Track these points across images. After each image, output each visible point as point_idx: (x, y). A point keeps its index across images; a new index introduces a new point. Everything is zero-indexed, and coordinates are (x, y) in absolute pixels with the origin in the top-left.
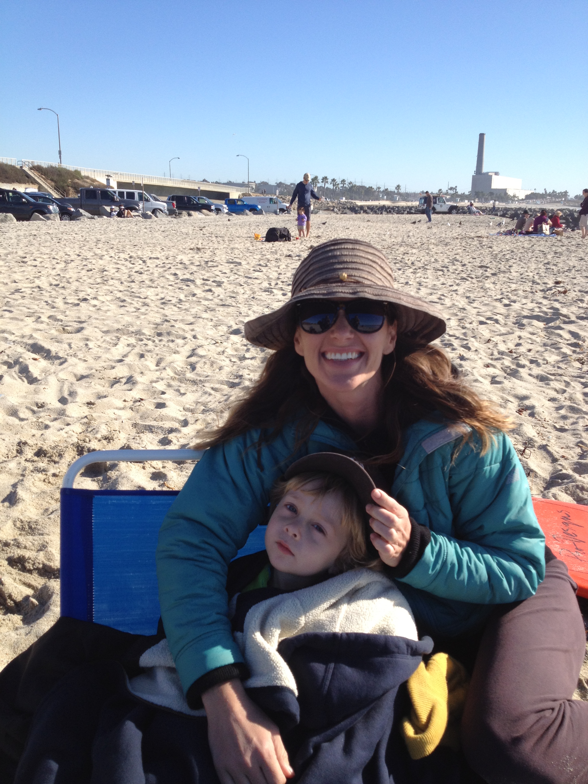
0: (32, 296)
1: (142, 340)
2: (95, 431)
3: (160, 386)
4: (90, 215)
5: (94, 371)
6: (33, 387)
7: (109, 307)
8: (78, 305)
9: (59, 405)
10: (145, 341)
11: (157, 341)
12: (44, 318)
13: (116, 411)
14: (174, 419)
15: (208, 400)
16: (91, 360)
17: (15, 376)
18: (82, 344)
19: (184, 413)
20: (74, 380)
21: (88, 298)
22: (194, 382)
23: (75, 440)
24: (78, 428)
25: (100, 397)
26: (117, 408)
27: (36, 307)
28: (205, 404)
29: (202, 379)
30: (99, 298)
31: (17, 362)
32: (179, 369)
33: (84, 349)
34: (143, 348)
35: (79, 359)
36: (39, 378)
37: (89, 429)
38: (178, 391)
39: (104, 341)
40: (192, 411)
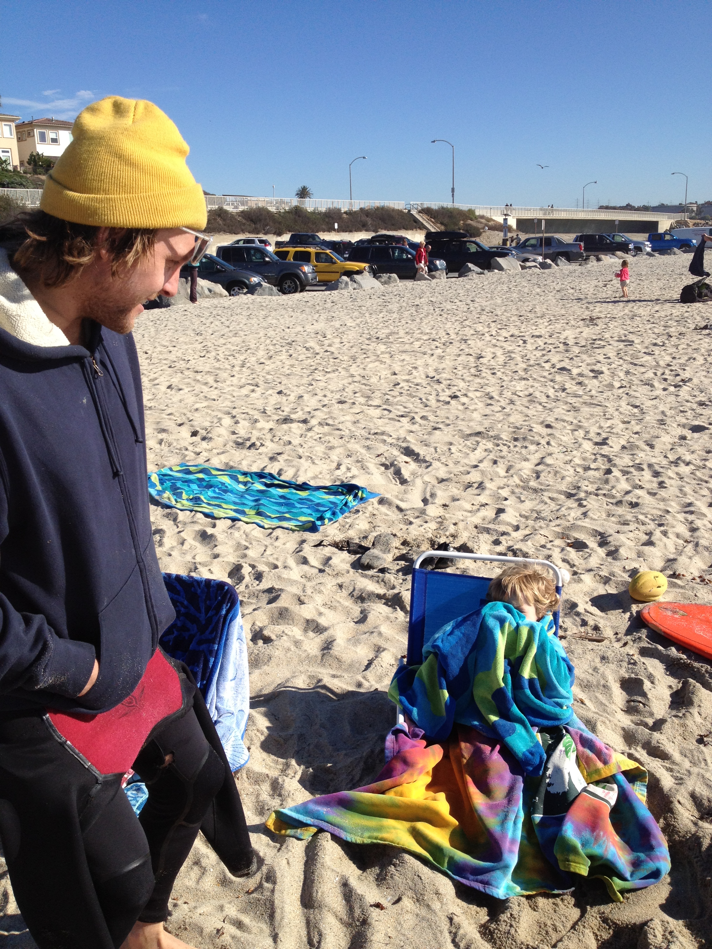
0: (408, 392)
1: (498, 445)
2: (445, 529)
3: (504, 493)
4: (479, 270)
5: (452, 475)
6: (403, 487)
7: (476, 406)
8: (448, 403)
9: (421, 505)
10: (501, 447)
11: (512, 447)
12: (418, 419)
13: (465, 514)
14: (509, 524)
15: (542, 509)
16: (451, 465)
17: (391, 477)
18: (446, 448)
19: (519, 518)
20: (435, 482)
21: (458, 394)
22: (535, 491)
23: (430, 535)
24: (433, 525)
25: (455, 499)
26: (466, 511)
27: (411, 406)
28: (538, 513)
29: (543, 487)
30: (470, 394)
31: (392, 464)
32: (525, 476)
33: (447, 454)
34: (498, 454)
35: (442, 463)
36: (409, 480)
37: (442, 528)
38: (519, 498)
39: (465, 445)
40: (527, 518)
